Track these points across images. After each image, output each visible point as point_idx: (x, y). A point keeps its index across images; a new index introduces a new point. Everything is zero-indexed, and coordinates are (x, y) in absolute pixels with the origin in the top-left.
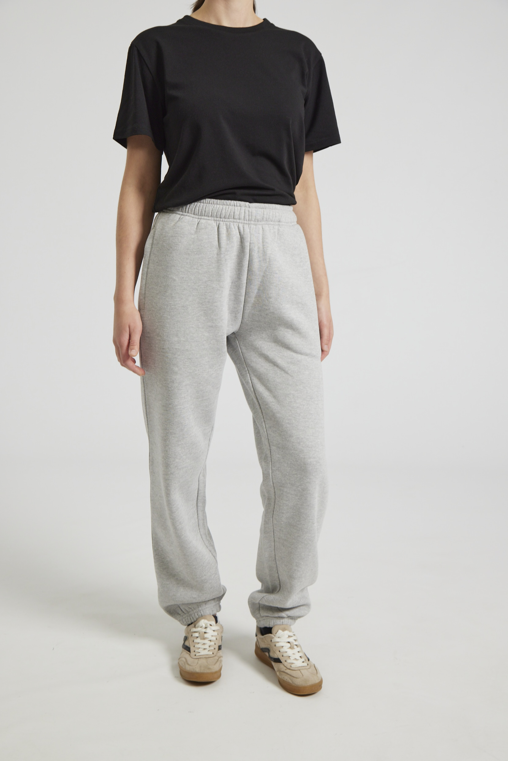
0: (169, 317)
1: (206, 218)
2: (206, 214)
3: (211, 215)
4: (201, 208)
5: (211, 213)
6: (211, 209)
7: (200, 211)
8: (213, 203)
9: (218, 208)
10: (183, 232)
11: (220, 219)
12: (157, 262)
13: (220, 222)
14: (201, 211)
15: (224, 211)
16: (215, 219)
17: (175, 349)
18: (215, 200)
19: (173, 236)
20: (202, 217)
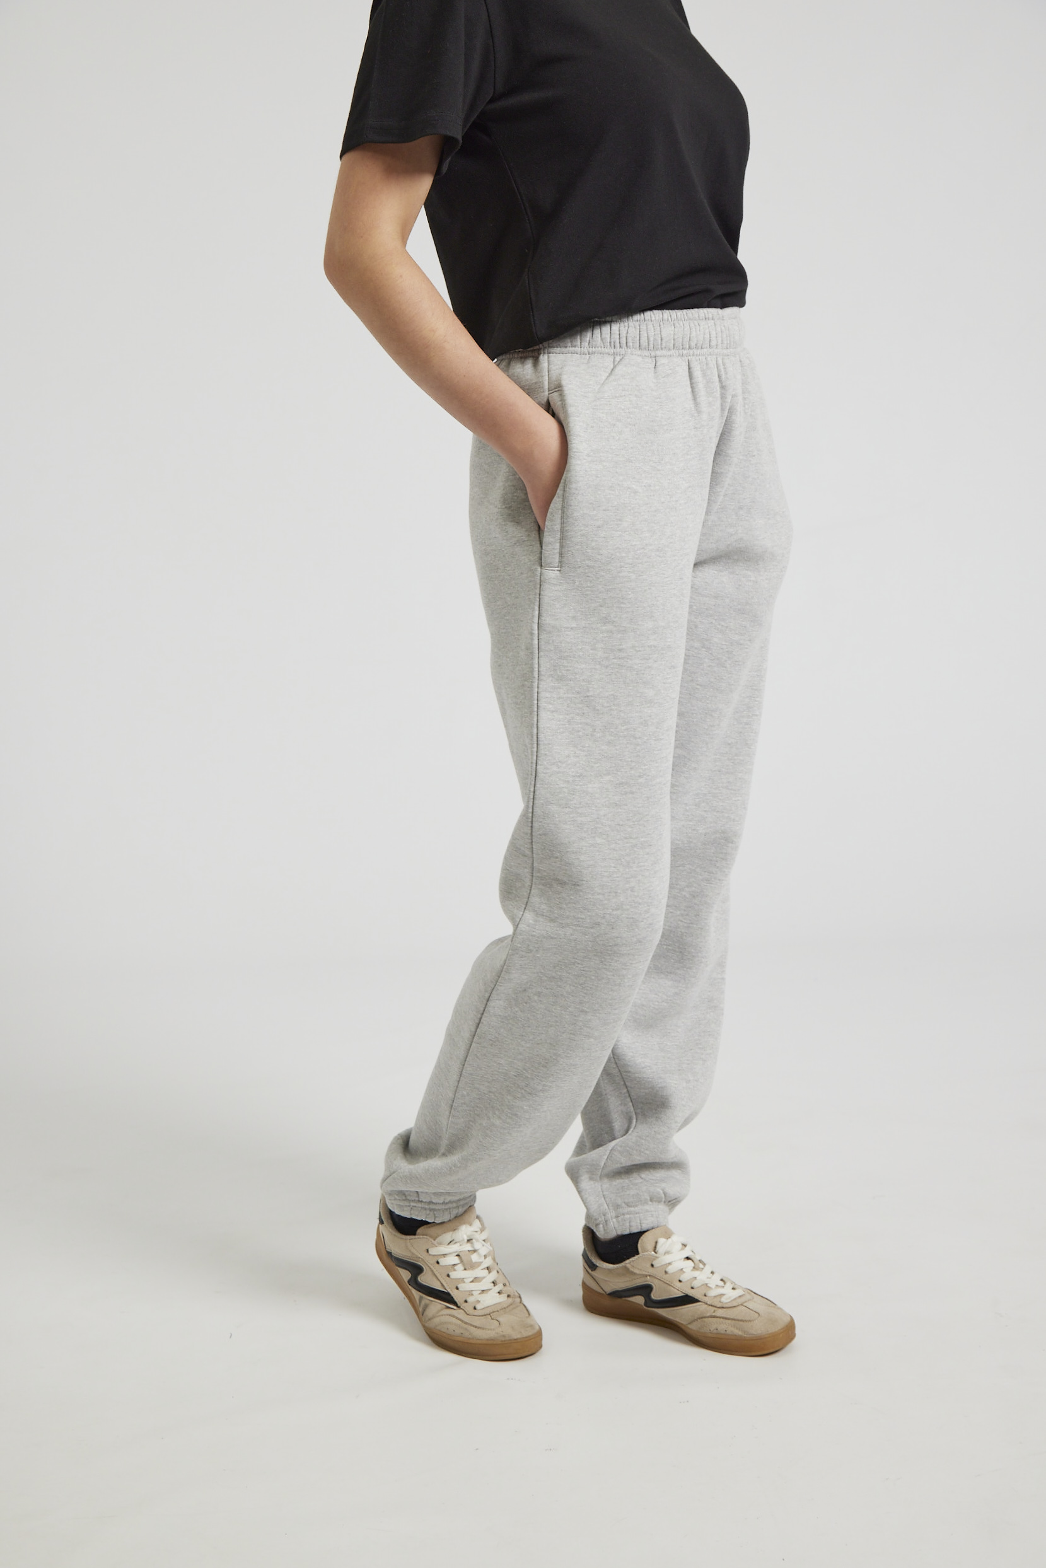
0: (633, 576)
1: (664, 352)
2: (664, 345)
3: (674, 345)
4: (651, 333)
5: (673, 341)
6: (672, 332)
7: (652, 339)
8: (670, 318)
9: (682, 329)
10: (637, 386)
11: (688, 351)
12: (588, 455)
13: (690, 357)
14: (655, 340)
15: (694, 334)
16: (681, 351)
17: (648, 646)
18: (671, 311)
19: (616, 397)
20: (659, 353)
